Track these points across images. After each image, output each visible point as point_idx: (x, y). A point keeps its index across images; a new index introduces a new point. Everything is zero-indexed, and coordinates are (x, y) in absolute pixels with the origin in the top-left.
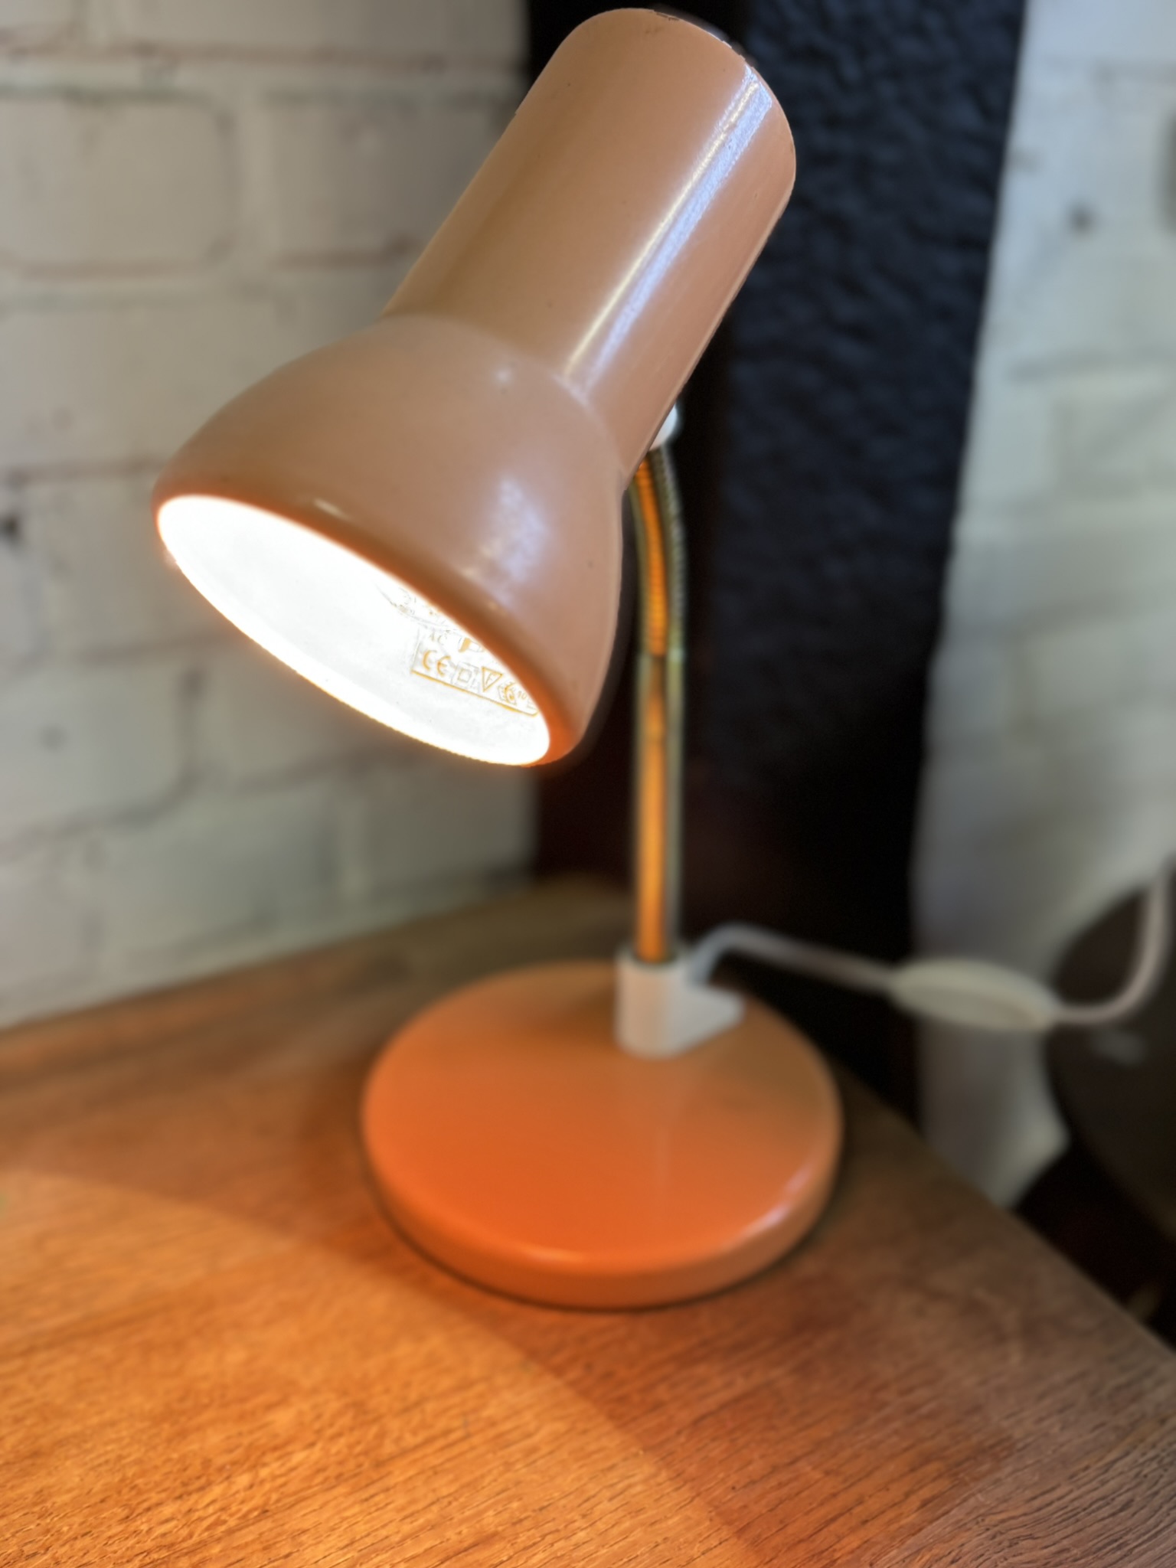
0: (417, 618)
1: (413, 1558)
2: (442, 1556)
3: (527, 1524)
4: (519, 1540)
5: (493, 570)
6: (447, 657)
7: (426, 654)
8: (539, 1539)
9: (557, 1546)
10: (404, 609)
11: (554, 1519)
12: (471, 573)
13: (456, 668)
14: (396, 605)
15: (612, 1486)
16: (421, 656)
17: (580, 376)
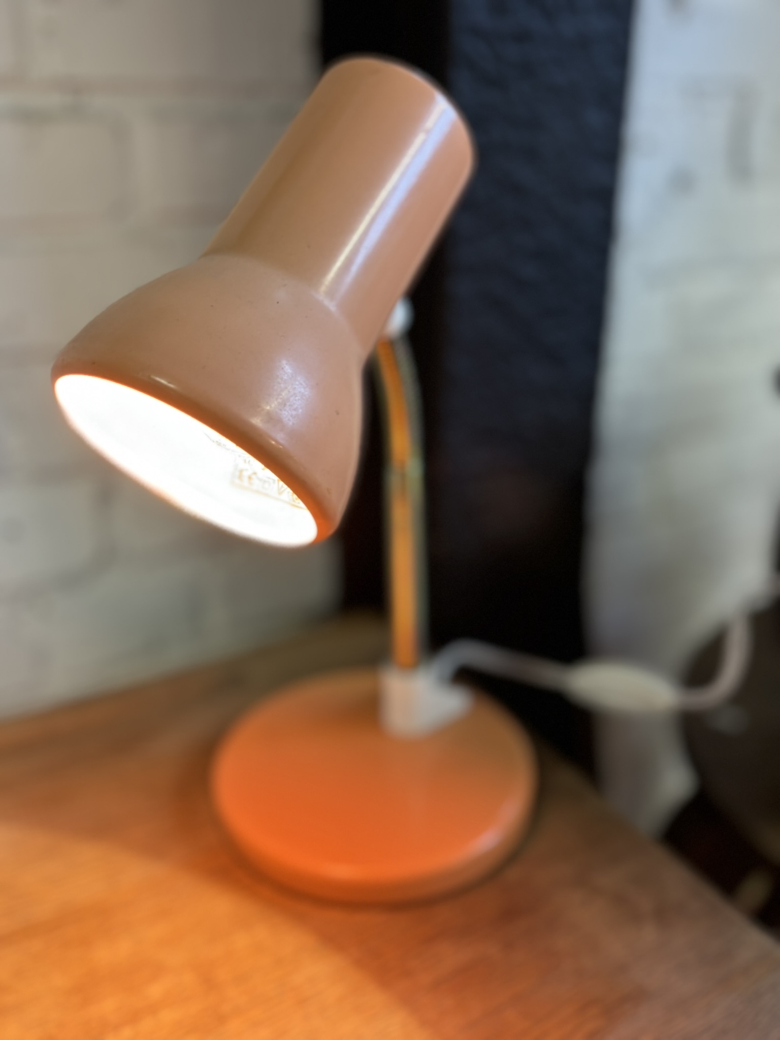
0: (228, 449)
5: (271, 418)
6: (255, 473)
7: (241, 471)
10: (219, 444)
12: (257, 421)
13: (260, 480)
14: (214, 441)
16: (237, 473)
17: (331, 293)
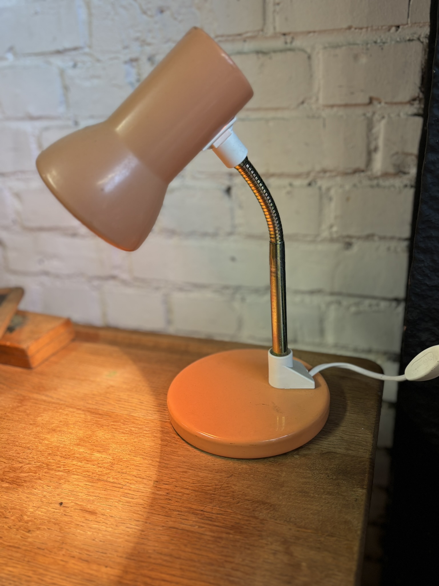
1: (77, 504)
2: (81, 509)
3: (104, 517)
4: (98, 519)
8: (102, 522)
9: (103, 527)
11: (110, 521)
15: (131, 525)
